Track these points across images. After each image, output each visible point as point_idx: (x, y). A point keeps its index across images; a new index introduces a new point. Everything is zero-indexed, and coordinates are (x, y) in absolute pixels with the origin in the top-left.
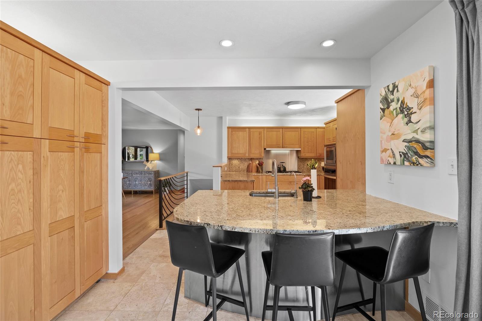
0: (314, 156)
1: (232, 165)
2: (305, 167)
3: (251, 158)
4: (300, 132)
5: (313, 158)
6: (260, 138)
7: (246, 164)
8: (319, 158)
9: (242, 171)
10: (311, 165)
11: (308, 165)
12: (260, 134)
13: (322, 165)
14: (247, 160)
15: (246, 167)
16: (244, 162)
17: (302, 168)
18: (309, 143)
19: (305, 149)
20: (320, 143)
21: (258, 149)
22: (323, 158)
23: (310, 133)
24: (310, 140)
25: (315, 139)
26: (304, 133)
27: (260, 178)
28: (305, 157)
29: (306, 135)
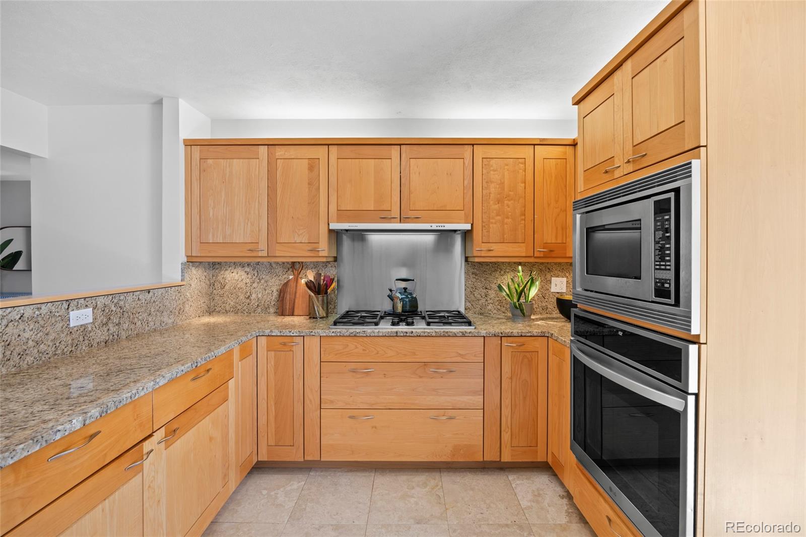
0: (524, 254)
1: (223, 287)
2: (492, 296)
3: (293, 263)
4: (468, 160)
5: (520, 264)
6: (313, 184)
7: (274, 284)
8: (542, 263)
9: (259, 310)
10: (512, 287)
11: (500, 288)
12: (311, 168)
13: (552, 290)
14: (279, 270)
15: (275, 294)
16: (267, 278)
17: (478, 300)
18: (505, 202)
19: (491, 226)
20: (549, 205)
21: (302, 228)
22: (560, 264)
23: (507, 165)
24: (510, 191)
25: (529, 190)
26: (485, 165)
27: (294, 347)
28: (488, 258)
29: (492, 172)
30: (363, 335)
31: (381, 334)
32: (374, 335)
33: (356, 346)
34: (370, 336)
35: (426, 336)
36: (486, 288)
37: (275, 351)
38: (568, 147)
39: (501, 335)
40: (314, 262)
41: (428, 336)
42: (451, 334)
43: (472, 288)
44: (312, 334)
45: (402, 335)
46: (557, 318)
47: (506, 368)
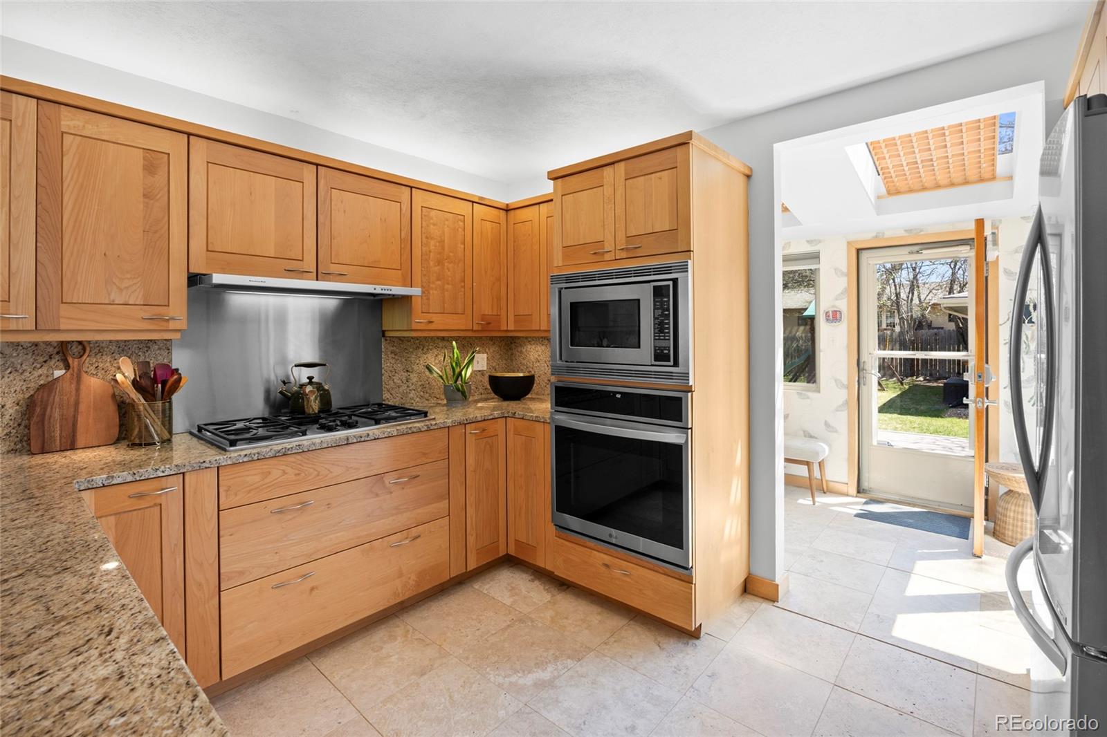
0: (463, 328)
3: (67, 344)
4: (406, 207)
11: (429, 368)
13: (481, 368)
14: (25, 360)
18: (446, 264)
19: (431, 292)
20: (486, 272)
21: (129, 276)
22: (481, 338)
23: (447, 220)
24: (450, 252)
25: (468, 253)
26: (425, 216)
27: (163, 497)
28: (426, 332)
29: (432, 226)
30: (296, 451)
31: (325, 446)
32: (314, 448)
33: (284, 471)
34: (309, 451)
35: (386, 437)
36: (407, 371)
37: (115, 514)
38: (501, 211)
39: (465, 422)
40: (117, 341)
41: (389, 437)
42: (415, 430)
43: (391, 371)
44: (204, 465)
45: (355, 441)
46: (493, 398)
47: (471, 461)
